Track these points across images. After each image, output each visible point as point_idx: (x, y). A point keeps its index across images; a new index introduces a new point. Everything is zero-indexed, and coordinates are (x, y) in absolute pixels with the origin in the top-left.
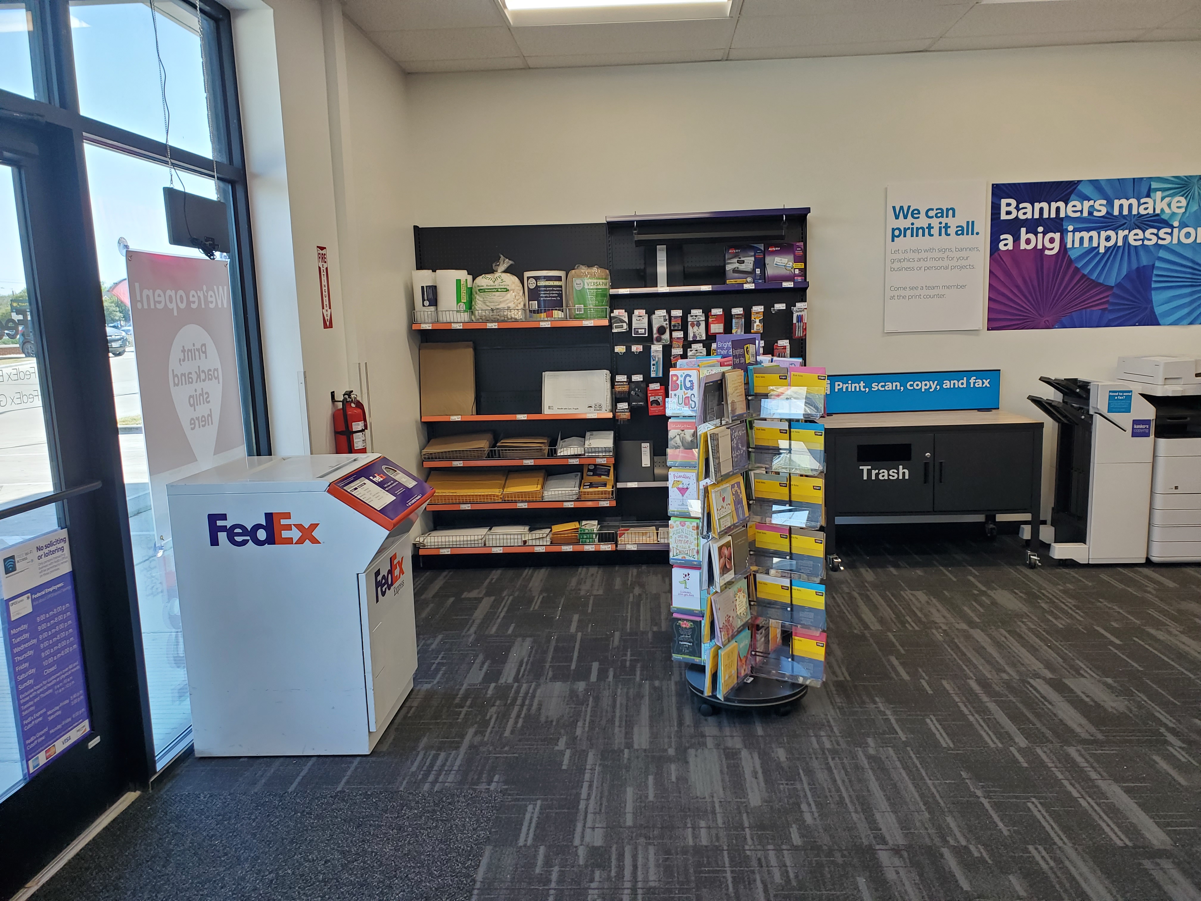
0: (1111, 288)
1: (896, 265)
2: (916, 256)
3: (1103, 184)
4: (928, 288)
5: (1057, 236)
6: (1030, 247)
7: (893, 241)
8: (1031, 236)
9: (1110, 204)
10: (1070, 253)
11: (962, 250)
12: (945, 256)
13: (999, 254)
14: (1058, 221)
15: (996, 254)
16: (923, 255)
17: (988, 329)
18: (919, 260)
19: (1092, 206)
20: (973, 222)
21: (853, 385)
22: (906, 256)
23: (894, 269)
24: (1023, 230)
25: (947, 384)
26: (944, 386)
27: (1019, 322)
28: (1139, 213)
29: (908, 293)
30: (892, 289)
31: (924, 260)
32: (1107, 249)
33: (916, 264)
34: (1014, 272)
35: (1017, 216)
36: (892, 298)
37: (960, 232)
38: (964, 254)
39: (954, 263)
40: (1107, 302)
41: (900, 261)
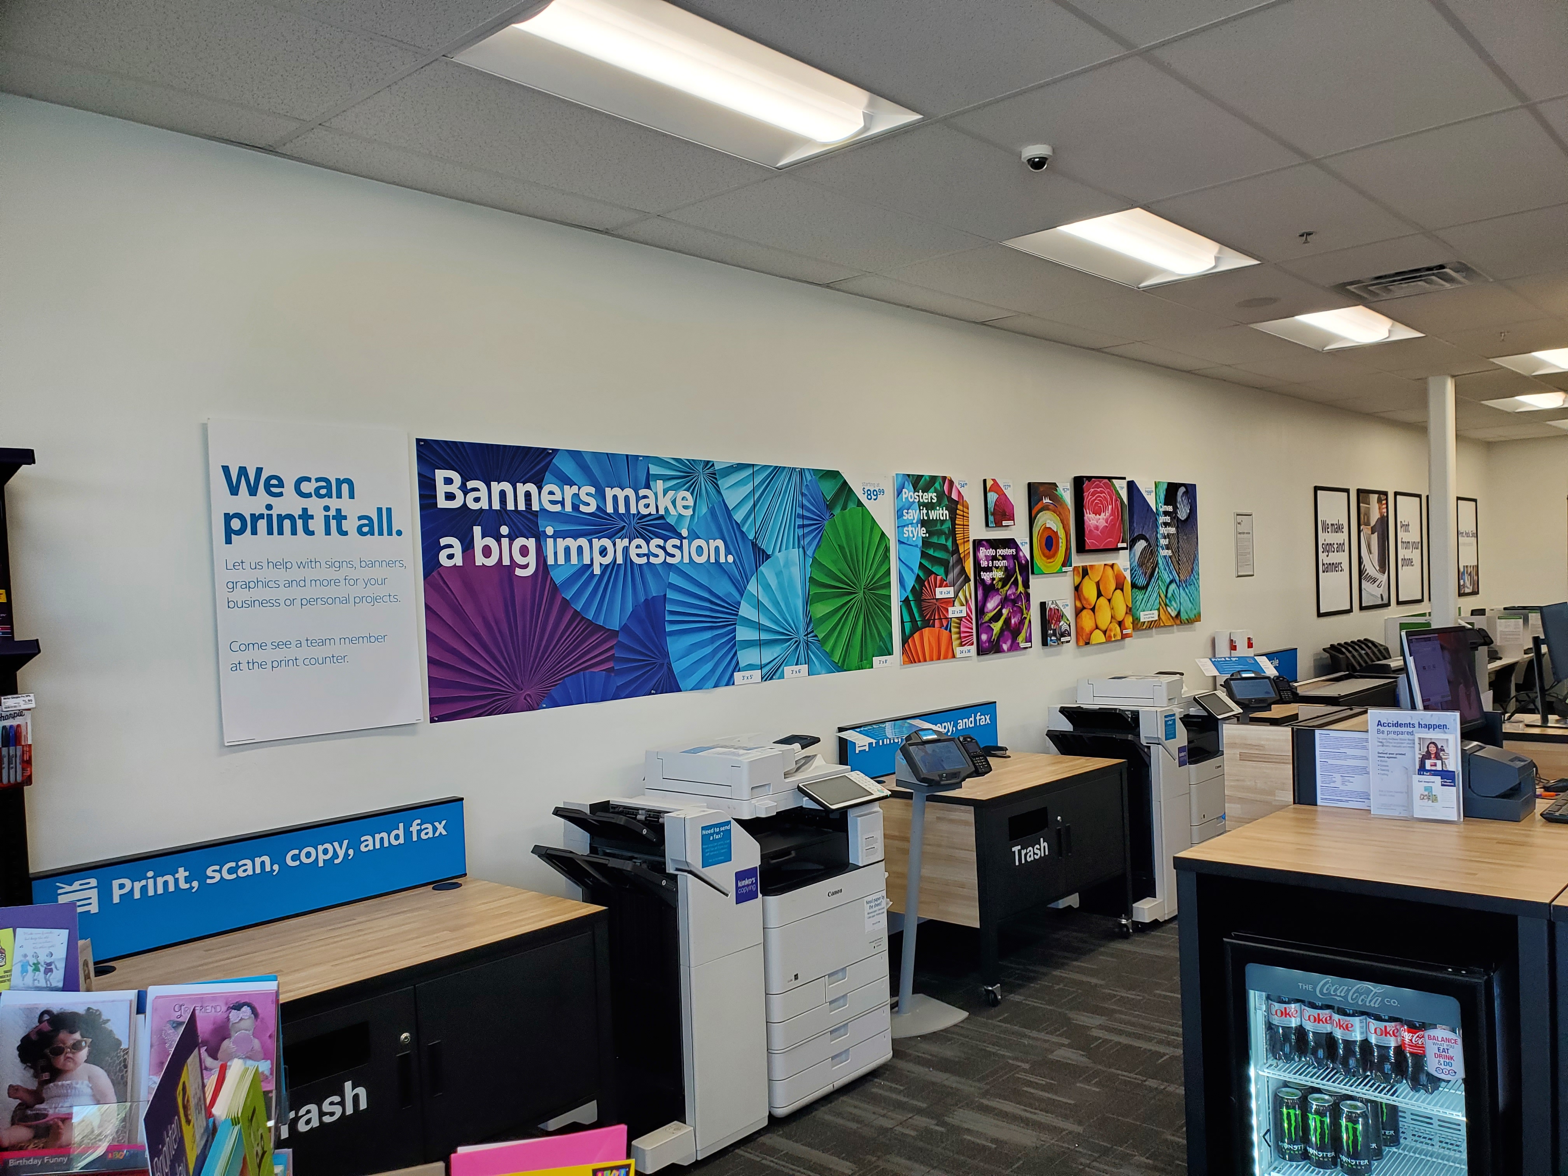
0: (614, 634)
1: (240, 595)
2: (282, 575)
3: (588, 459)
4: (311, 643)
5: (531, 543)
6: (491, 562)
7: (228, 541)
8: (490, 541)
9: (600, 494)
10: (553, 574)
11: (373, 564)
12: (340, 575)
13: (439, 574)
14: (529, 516)
15: (434, 573)
16: (295, 574)
17: (432, 721)
18: (290, 584)
19: (576, 495)
20: (389, 510)
21: (160, 881)
22: (260, 574)
23: (236, 604)
24: (477, 530)
25: (369, 843)
26: (363, 849)
27: (483, 702)
28: (639, 513)
29: (269, 655)
30: (235, 647)
31: (298, 584)
32: (605, 568)
33: (283, 593)
34: (469, 609)
35: (465, 504)
36: (237, 666)
37: (366, 529)
38: (377, 573)
39: (358, 590)
40: (612, 658)
41: (247, 586)
